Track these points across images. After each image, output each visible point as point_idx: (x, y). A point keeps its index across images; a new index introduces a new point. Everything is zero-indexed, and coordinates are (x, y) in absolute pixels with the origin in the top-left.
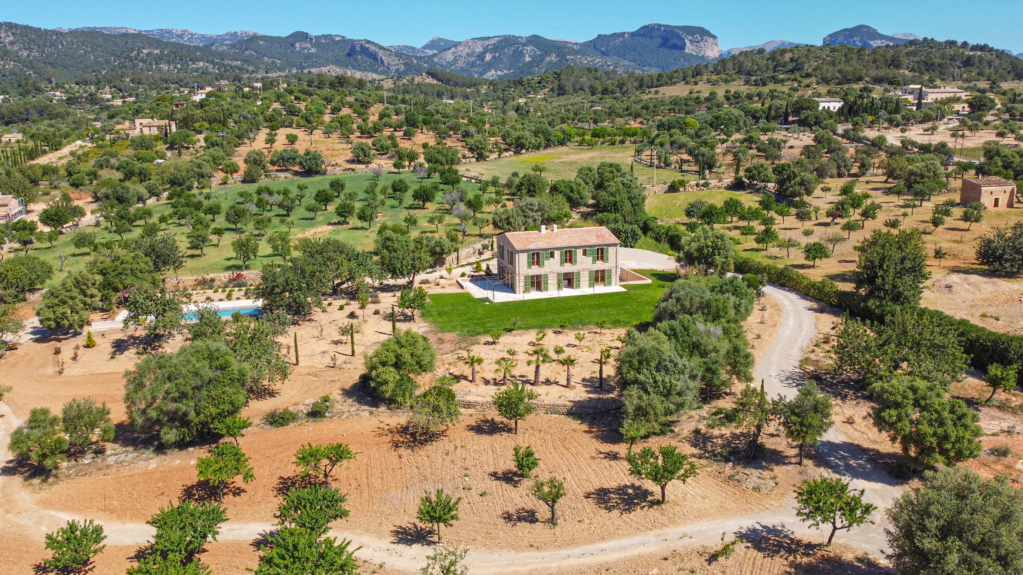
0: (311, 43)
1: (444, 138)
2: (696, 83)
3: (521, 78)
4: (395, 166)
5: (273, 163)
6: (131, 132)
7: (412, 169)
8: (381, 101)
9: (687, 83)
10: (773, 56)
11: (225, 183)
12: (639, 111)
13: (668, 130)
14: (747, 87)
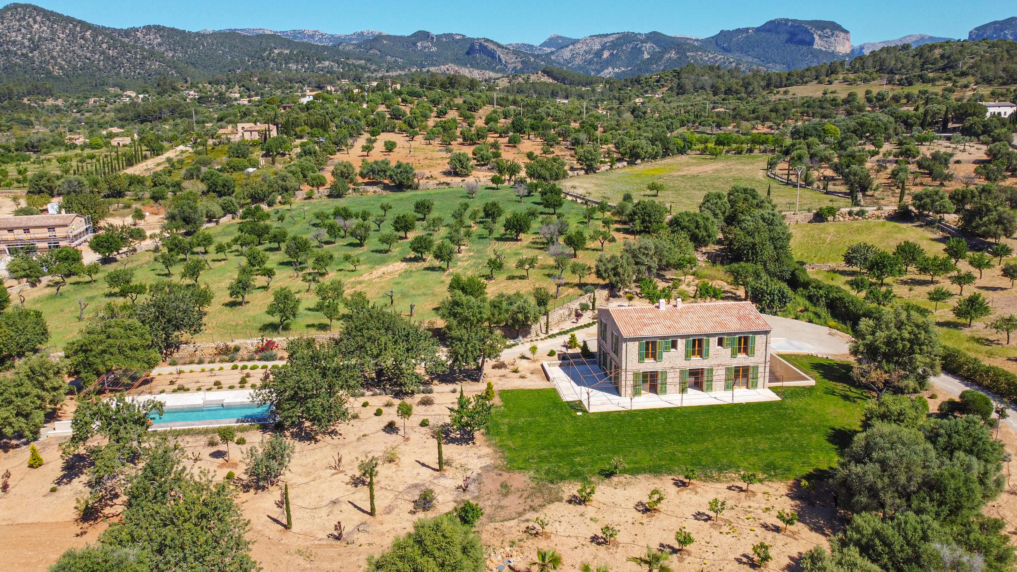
0: (432, 42)
1: (551, 146)
2: (830, 83)
3: (639, 77)
4: (494, 180)
5: (362, 175)
6: (232, 137)
7: (512, 183)
8: (491, 103)
9: (820, 82)
10: (920, 53)
11: (310, 198)
12: (768, 114)
13: (805, 139)
14: (890, 87)
